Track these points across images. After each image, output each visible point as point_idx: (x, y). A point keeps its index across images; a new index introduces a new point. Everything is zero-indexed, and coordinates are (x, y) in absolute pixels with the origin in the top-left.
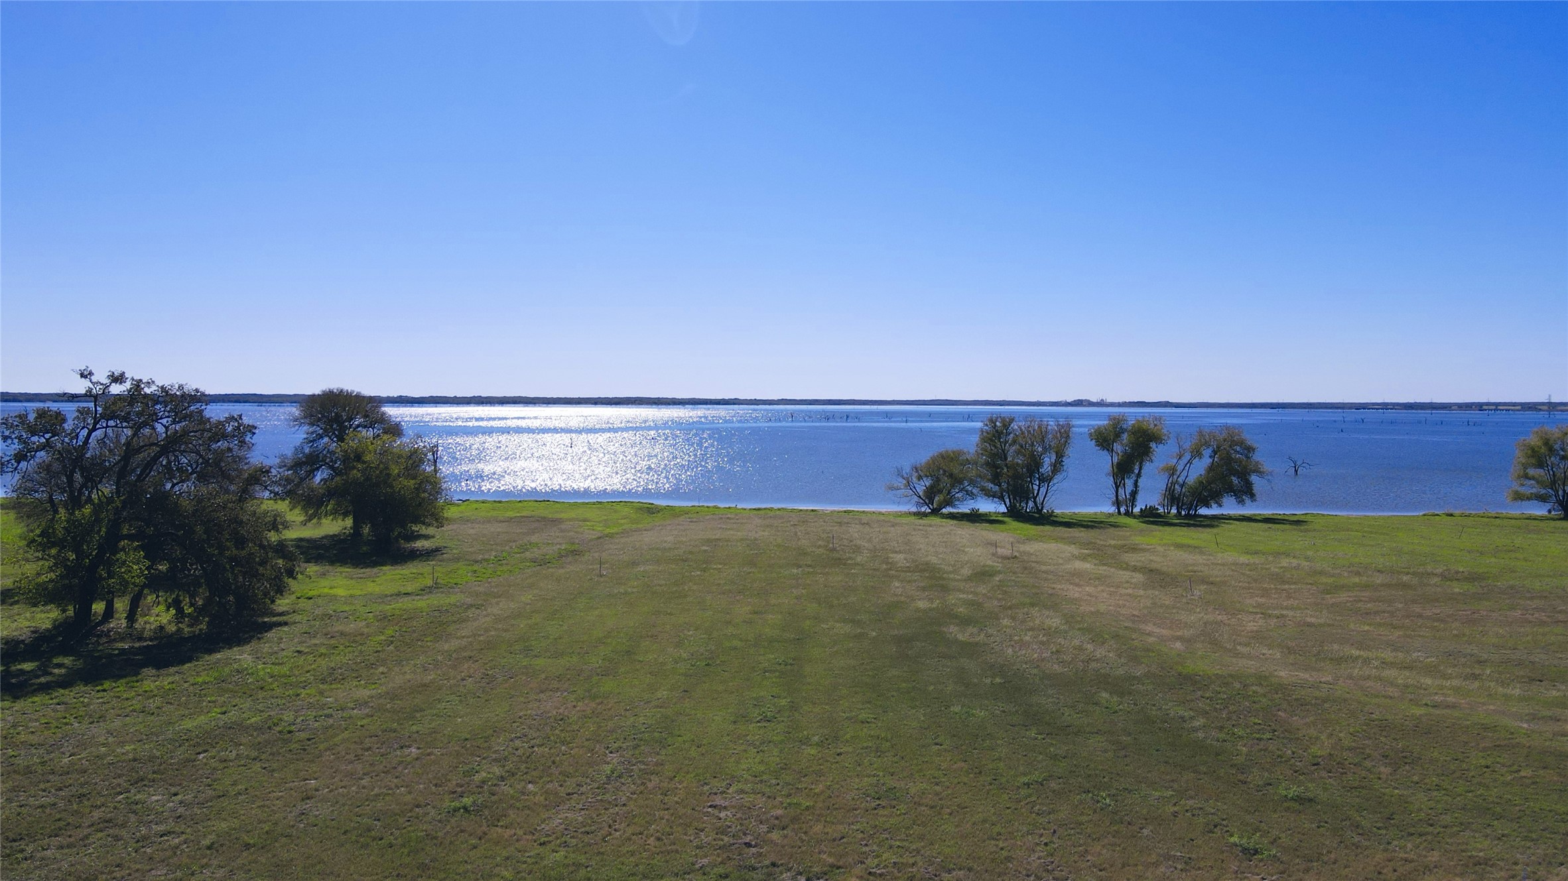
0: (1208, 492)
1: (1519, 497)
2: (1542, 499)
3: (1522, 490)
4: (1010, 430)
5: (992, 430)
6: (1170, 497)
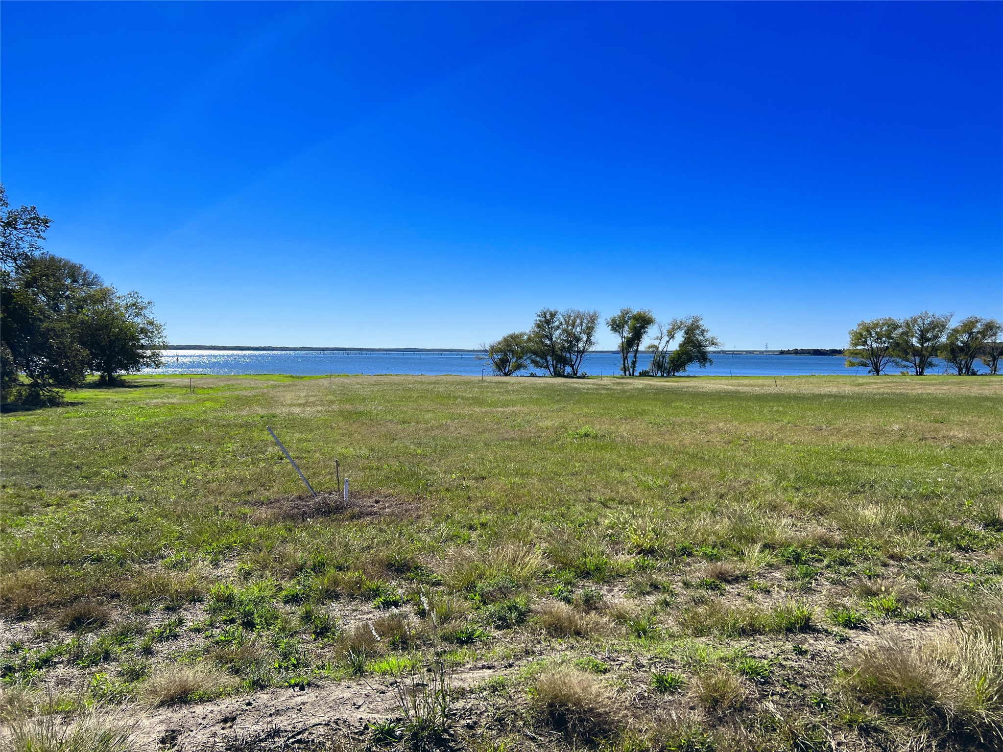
0: (678, 363)
3: (853, 360)
4: (555, 319)
5: (544, 319)
6: (656, 364)
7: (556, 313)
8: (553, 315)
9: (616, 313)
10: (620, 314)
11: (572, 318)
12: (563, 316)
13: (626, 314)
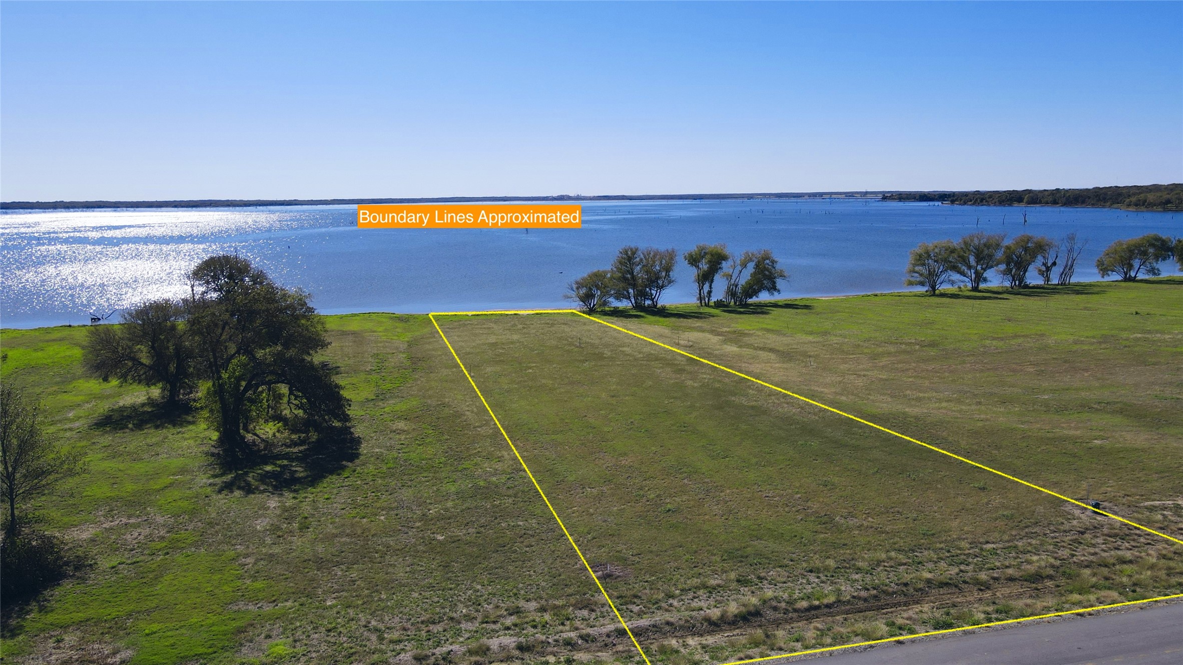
0: (752, 290)
1: (911, 284)
2: (922, 284)
3: (912, 279)
4: (636, 256)
5: (625, 256)
6: (730, 293)
7: (637, 249)
8: (634, 252)
9: (693, 248)
10: (696, 250)
11: (652, 256)
12: (643, 253)
13: (703, 250)
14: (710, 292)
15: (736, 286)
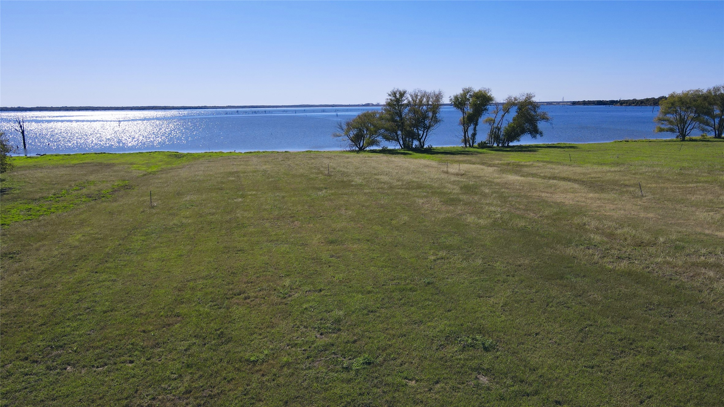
0: (513, 133)
1: (660, 131)
2: (672, 130)
3: (663, 127)
4: (404, 98)
5: (393, 98)
6: (493, 136)
7: (405, 92)
8: (402, 94)
9: (459, 92)
10: (462, 92)
11: (419, 97)
12: (411, 96)
13: (468, 93)
14: (474, 135)
15: (499, 129)
